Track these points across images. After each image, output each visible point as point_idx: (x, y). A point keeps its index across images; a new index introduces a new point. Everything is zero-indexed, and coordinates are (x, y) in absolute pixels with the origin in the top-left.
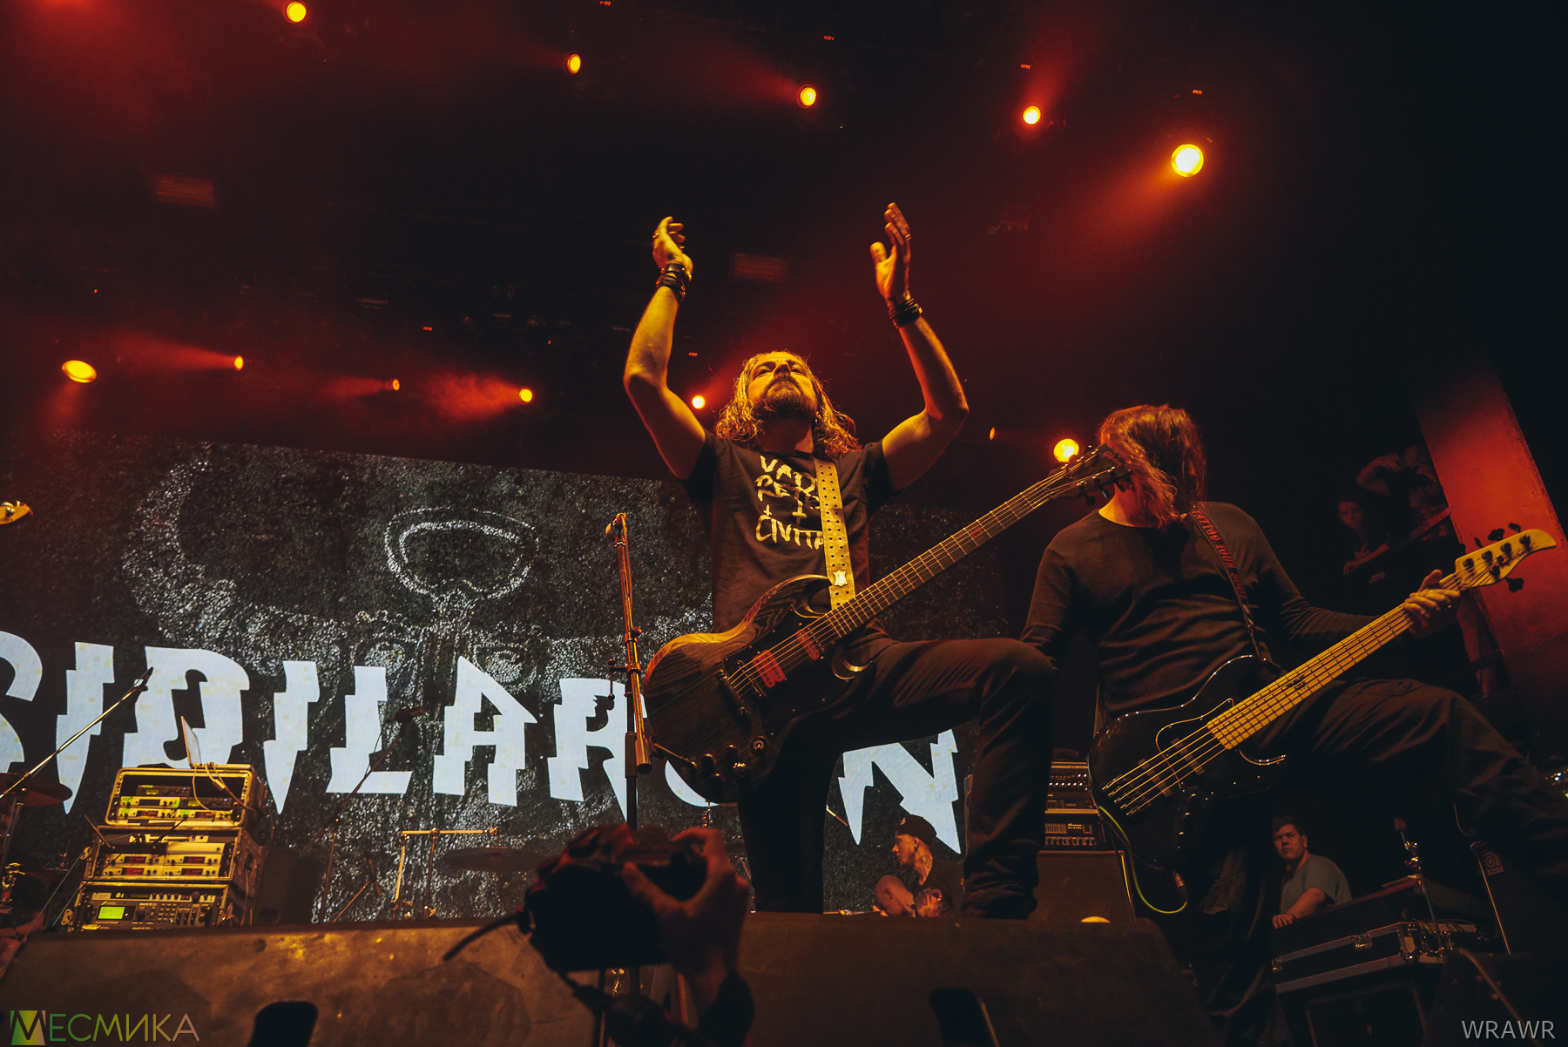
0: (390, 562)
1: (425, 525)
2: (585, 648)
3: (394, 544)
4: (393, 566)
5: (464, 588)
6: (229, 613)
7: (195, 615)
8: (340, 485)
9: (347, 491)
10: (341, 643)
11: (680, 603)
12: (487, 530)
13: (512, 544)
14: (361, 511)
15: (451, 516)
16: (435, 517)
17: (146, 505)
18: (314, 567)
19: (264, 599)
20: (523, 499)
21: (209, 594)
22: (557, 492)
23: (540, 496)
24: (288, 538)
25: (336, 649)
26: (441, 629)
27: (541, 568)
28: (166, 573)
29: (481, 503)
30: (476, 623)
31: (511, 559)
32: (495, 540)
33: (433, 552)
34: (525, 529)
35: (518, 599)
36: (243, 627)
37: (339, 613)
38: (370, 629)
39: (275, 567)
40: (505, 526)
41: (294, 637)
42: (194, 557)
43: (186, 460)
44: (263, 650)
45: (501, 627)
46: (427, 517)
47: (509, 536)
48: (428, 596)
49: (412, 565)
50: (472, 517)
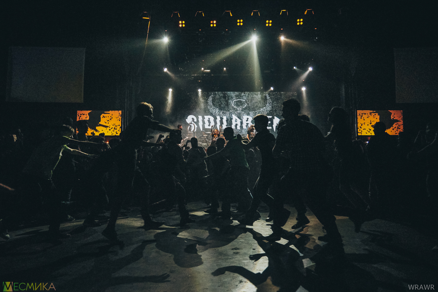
1: (235, 100)
2: (253, 112)
3: (232, 103)
4: (233, 105)
5: (240, 107)
6: (219, 112)
7: (215, 112)
9: (227, 97)
10: (229, 114)
11: (263, 107)
12: (242, 100)
14: (229, 99)
16: (236, 99)
17: (208, 101)
18: (225, 106)
19: (221, 110)
20: (245, 96)
21: (216, 110)
22: (249, 94)
23: (247, 95)
24: (222, 103)
25: (229, 115)
26: (239, 112)
27: (248, 104)
28: (212, 108)
30: (242, 111)
31: (244, 103)
32: (243, 101)
33: (237, 103)
34: (246, 99)
35: (246, 108)
37: (228, 111)
38: (231, 112)
39: (222, 106)
40: (243, 99)
41: (225, 113)
42: (214, 106)
43: (211, 95)
47: (244, 100)
48: (237, 108)
49: (235, 105)
50: (240, 99)
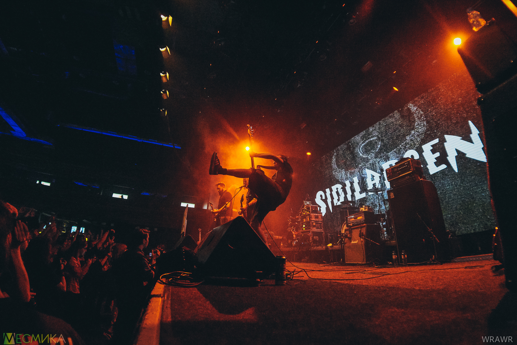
0: (360, 154)
1: (363, 145)
2: (395, 151)
3: (360, 151)
5: (372, 152)
6: (345, 174)
7: (342, 177)
8: (350, 146)
12: (371, 139)
13: (376, 139)
14: (354, 148)
15: (365, 141)
17: (332, 164)
18: (352, 161)
19: (348, 170)
20: (375, 129)
21: (342, 173)
22: (380, 124)
23: (377, 127)
24: (347, 158)
26: (371, 162)
27: (382, 141)
28: (337, 172)
29: (369, 135)
30: (376, 158)
31: (376, 143)
32: (373, 140)
33: (365, 149)
34: (377, 135)
35: (381, 149)
36: (347, 175)
37: (357, 167)
38: (362, 167)
39: (347, 164)
40: (373, 137)
41: (353, 173)
42: (339, 168)
43: (334, 155)
44: (350, 178)
45: (380, 156)
46: (363, 143)
48: (367, 157)
49: (363, 153)
50: (369, 138)
